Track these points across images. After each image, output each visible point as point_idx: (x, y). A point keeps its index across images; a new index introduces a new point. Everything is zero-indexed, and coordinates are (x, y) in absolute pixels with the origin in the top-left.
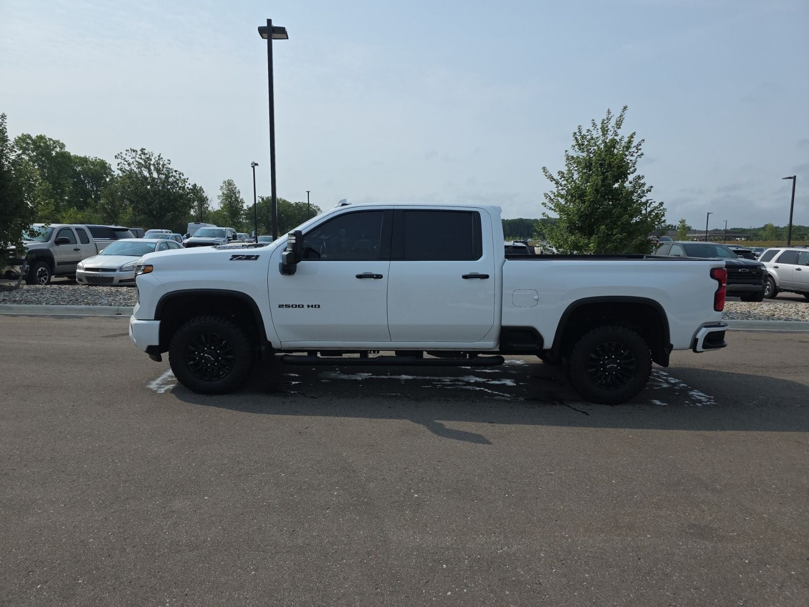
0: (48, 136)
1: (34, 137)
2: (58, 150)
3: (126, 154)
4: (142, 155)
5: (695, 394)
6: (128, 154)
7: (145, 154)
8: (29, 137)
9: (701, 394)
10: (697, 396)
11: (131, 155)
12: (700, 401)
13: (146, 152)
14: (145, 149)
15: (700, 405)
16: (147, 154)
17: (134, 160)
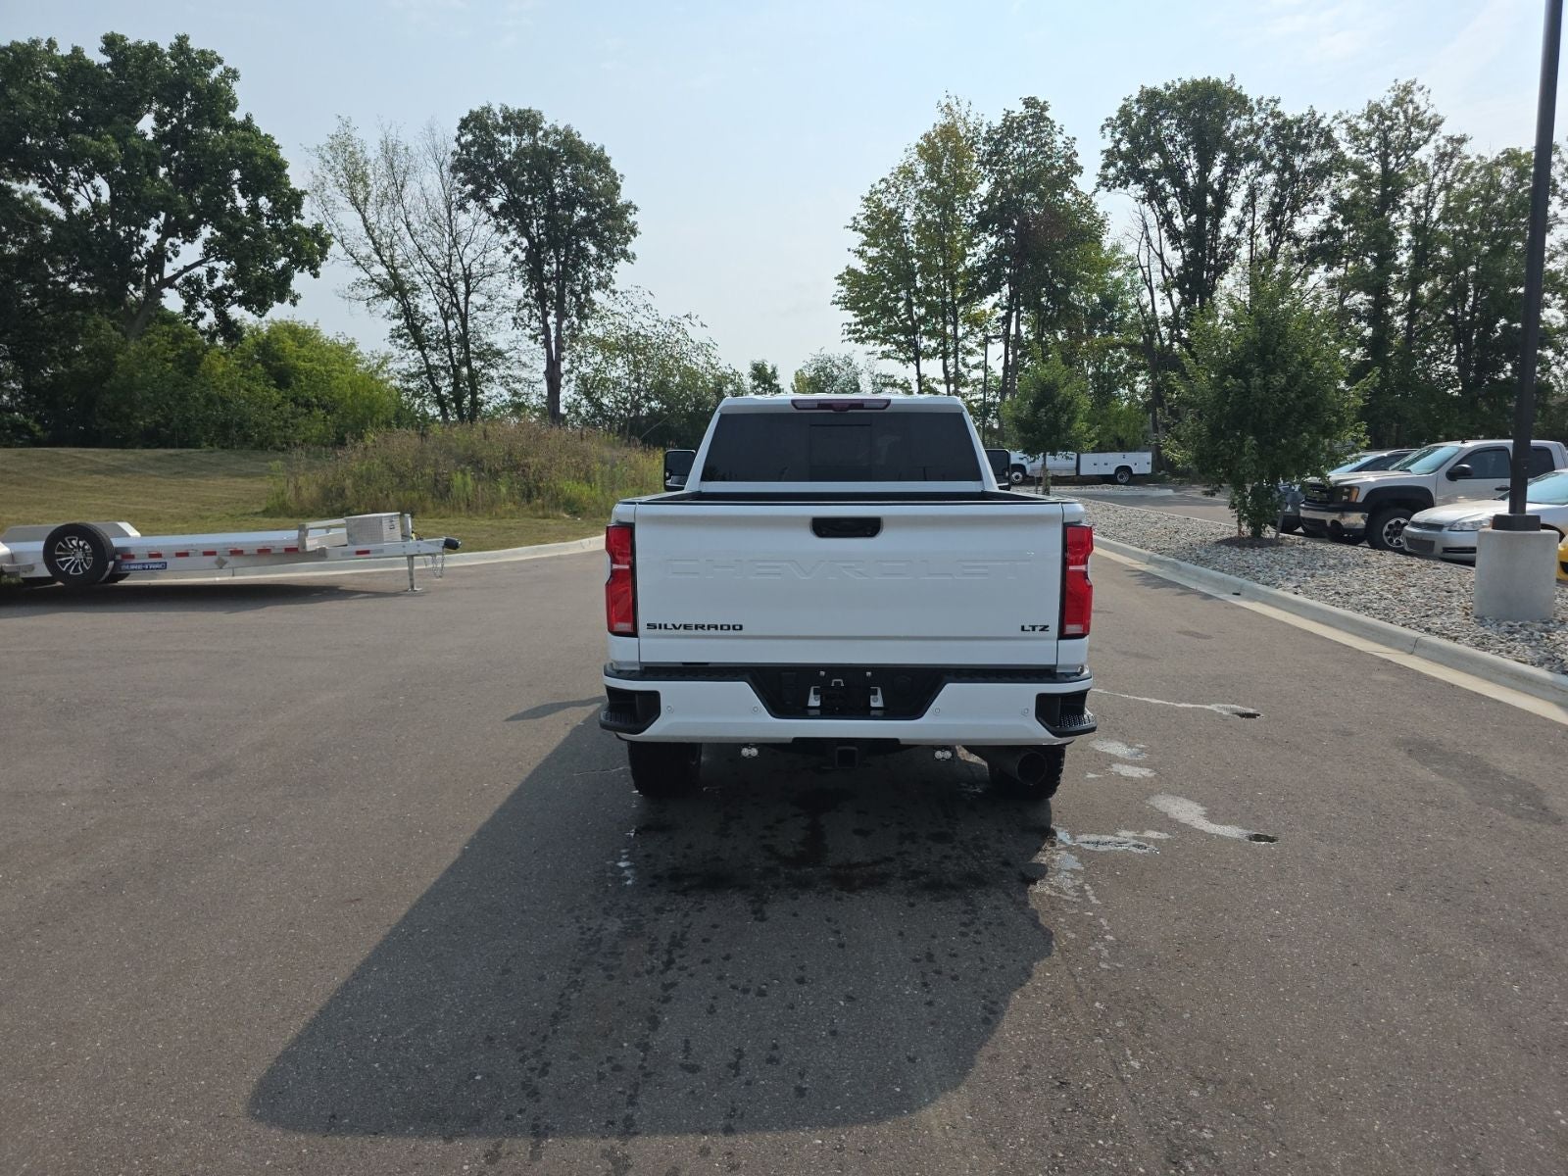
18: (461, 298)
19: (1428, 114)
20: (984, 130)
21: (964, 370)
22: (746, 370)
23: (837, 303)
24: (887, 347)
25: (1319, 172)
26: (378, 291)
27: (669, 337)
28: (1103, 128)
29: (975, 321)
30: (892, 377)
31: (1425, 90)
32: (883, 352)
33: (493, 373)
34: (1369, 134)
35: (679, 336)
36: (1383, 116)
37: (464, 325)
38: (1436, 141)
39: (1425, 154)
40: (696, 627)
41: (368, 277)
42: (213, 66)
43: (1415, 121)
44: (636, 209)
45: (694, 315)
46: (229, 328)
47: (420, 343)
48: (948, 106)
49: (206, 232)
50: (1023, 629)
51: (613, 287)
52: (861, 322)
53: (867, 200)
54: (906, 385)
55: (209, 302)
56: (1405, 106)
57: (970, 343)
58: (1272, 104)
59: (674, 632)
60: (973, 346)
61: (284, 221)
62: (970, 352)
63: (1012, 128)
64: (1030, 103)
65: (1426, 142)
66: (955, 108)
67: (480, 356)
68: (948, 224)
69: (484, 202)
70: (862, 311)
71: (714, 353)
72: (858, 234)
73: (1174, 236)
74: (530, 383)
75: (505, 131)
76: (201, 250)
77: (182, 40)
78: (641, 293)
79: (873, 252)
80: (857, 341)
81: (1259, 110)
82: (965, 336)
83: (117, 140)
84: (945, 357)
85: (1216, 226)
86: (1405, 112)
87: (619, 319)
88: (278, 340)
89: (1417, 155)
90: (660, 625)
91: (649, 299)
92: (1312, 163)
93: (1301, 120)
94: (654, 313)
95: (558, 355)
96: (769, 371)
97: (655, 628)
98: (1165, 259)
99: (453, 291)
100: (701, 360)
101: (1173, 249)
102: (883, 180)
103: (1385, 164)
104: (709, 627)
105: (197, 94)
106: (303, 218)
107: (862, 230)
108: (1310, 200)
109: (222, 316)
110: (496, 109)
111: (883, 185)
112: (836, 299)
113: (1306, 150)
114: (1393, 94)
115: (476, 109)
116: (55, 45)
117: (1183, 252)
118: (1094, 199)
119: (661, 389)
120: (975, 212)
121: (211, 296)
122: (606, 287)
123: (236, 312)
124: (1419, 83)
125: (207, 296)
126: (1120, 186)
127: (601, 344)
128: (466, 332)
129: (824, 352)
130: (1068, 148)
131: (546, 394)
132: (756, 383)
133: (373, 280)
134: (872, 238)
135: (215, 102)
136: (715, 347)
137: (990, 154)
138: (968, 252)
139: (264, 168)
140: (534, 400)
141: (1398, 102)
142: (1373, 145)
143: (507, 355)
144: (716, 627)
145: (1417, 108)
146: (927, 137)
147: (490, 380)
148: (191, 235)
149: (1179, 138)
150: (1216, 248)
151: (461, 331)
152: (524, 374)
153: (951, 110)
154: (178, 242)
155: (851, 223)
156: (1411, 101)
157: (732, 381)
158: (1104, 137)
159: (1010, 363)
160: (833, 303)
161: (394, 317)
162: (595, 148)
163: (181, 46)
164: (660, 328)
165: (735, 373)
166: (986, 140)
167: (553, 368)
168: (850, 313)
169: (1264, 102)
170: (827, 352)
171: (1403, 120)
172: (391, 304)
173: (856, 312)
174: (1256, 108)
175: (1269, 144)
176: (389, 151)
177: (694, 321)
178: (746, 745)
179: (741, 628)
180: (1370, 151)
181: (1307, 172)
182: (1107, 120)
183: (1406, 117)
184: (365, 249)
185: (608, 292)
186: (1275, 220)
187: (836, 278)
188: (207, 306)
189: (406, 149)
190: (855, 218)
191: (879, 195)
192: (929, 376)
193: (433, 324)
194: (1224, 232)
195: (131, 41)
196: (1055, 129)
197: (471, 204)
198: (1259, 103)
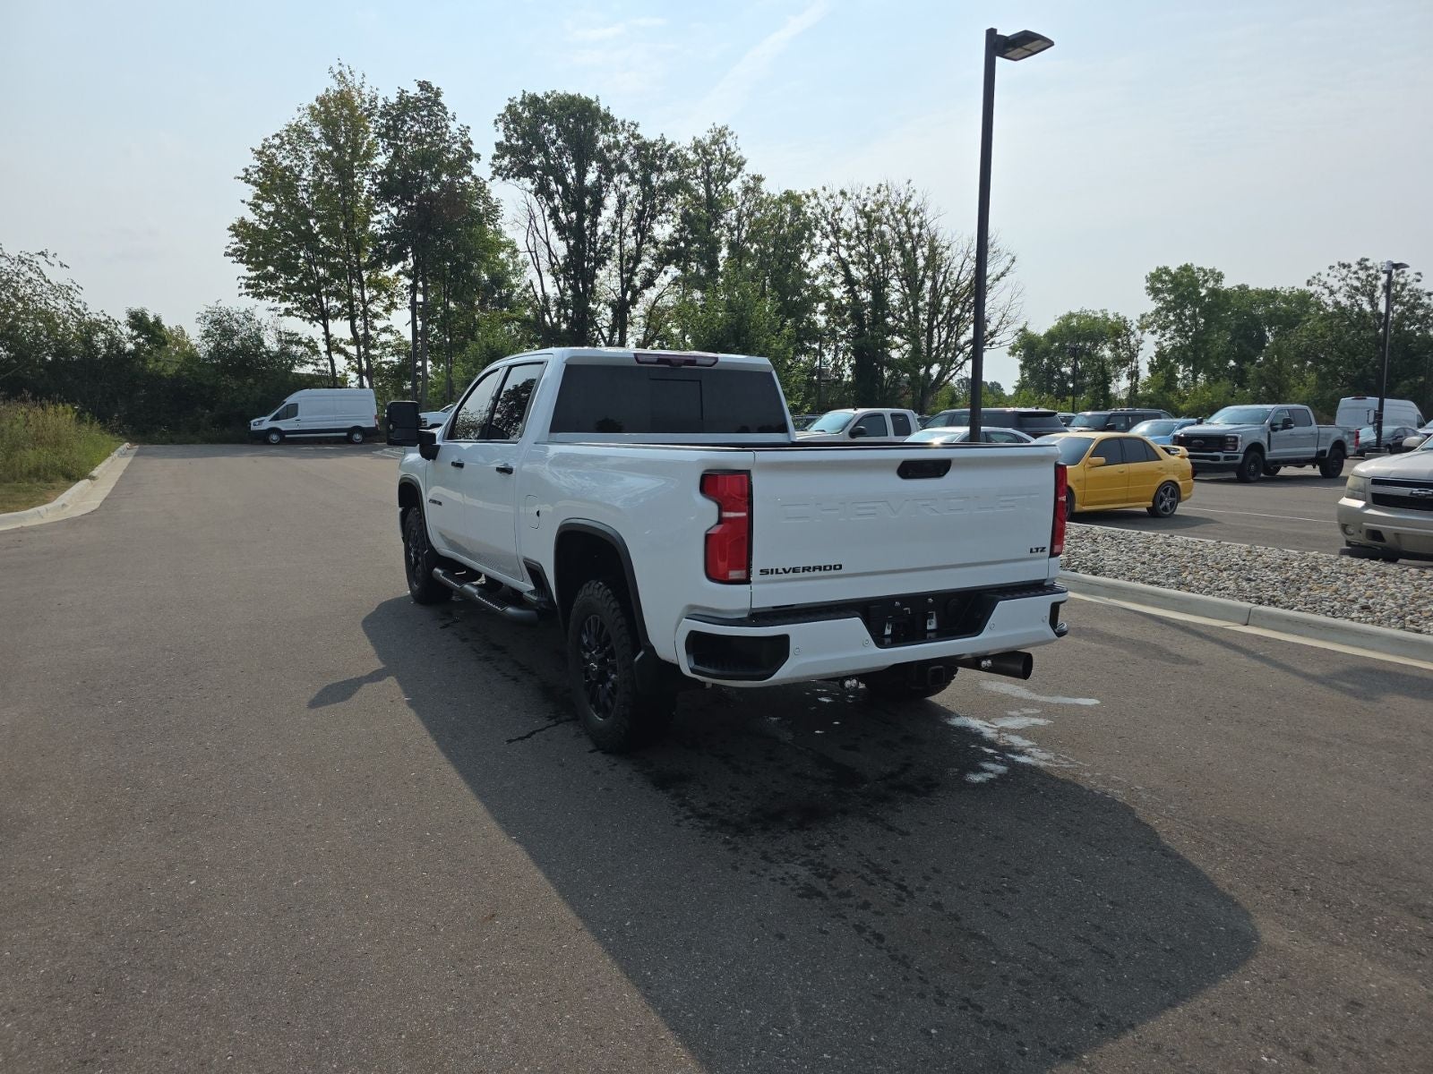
0: (1197, 265)
1: (1173, 270)
2: (1211, 284)
3: (1328, 275)
4: (1360, 272)
6: (1332, 274)
7: (1367, 268)
8: (1166, 271)
11: (1338, 275)
13: (1369, 264)
14: (1367, 260)
16: (1371, 268)
17: (1342, 283)
19: (736, 155)
20: (380, 103)
21: (372, 332)
22: (123, 318)
23: (231, 255)
24: (288, 305)
25: (671, 189)
27: (18, 275)
28: (496, 123)
29: (380, 286)
30: (297, 334)
31: (734, 135)
32: (287, 309)
34: (696, 164)
35: (30, 274)
36: (705, 152)
38: (742, 177)
39: (735, 186)
40: (804, 569)
43: (726, 160)
45: (51, 253)
48: (340, 73)
50: (1031, 551)
52: (258, 277)
53: (260, 153)
54: (312, 344)
56: (720, 146)
57: (376, 308)
58: (633, 127)
59: (784, 576)
60: (380, 310)
62: (376, 316)
63: (406, 106)
64: (424, 86)
65: (735, 177)
66: (349, 77)
68: (349, 188)
70: (257, 266)
71: (78, 297)
72: (249, 186)
73: (560, 228)
79: (268, 207)
80: (255, 295)
81: (623, 129)
82: (371, 301)
84: (352, 318)
85: (594, 224)
86: (721, 150)
89: (729, 186)
90: (772, 570)
92: (664, 181)
93: (654, 145)
96: (152, 320)
97: (768, 573)
98: (551, 247)
100: (61, 303)
101: (560, 239)
102: (277, 135)
103: (708, 190)
104: (814, 569)
107: (255, 183)
108: (664, 212)
111: (277, 142)
112: (230, 251)
113: (660, 170)
114: (710, 134)
117: (568, 243)
118: (488, 186)
120: (377, 181)
124: (730, 130)
126: (513, 177)
129: (220, 304)
130: (463, 135)
132: (135, 333)
134: (266, 192)
136: (79, 290)
137: (388, 128)
138: (372, 219)
141: (715, 142)
142: (699, 172)
144: (820, 568)
145: (728, 149)
146: (322, 101)
149: (560, 142)
150: (595, 243)
153: (344, 78)
155: (243, 174)
156: (725, 142)
157: (103, 329)
158: (498, 130)
159: (419, 329)
160: (226, 254)
165: (109, 320)
166: (382, 115)
168: (244, 267)
169: (626, 124)
170: (225, 305)
171: (719, 156)
173: (250, 266)
174: (620, 127)
175: (633, 161)
177: (50, 259)
178: (849, 677)
179: (841, 566)
180: (697, 178)
181: (661, 189)
182: (499, 115)
183: (722, 155)
186: (639, 225)
187: (229, 229)
190: (247, 170)
191: (274, 150)
192: (336, 336)
194: (600, 230)
196: (448, 115)
198: (623, 124)
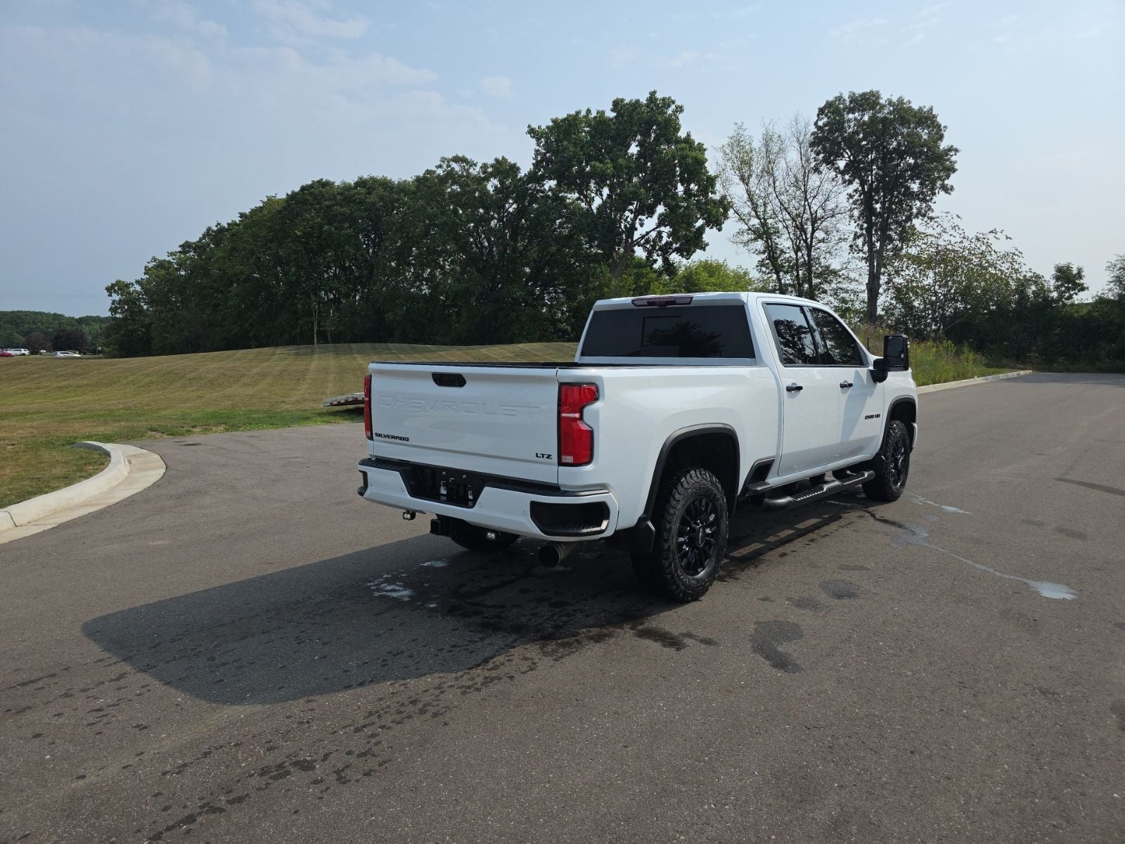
5: (405, 593)
9: (395, 595)
10: (397, 588)
12: (387, 581)
15: (385, 576)
18: (809, 236)
26: (753, 236)
27: (974, 250)
33: (825, 286)
35: (984, 248)
37: (809, 255)
41: (746, 227)
42: (669, 106)
44: (956, 150)
45: (999, 230)
46: (669, 268)
47: (777, 269)
49: (661, 209)
50: (537, 456)
51: (931, 214)
55: (660, 252)
61: (703, 197)
67: (818, 276)
69: (833, 164)
71: (1019, 260)
74: (855, 292)
75: (852, 111)
76: (656, 221)
77: (653, 94)
78: (949, 218)
83: (612, 160)
87: (930, 239)
88: (696, 273)
91: (957, 221)
94: (961, 232)
95: (879, 270)
96: (1075, 272)
99: (803, 230)
100: (1005, 267)
105: (658, 125)
106: (715, 193)
109: (666, 260)
110: (846, 96)
115: (831, 99)
116: (590, 112)
119: (966, 293)
121: (661, 249)
122: (924, 216)
123: (675, 257)
125: (659, 250)
127: (916, 260)
128: (810, 260)
131: (866, 300)
132: (1060, 283)
133: (750, 229)
135: (669, 127)
136: (1020, 255)
139: (693, 165)
140: (857, 306)
143: (840, 273)
147: (825, 292)
148: (651, 213)
151: (807, 259)
152: (853, 286)
154: (643, 217)
157: (1034, 283)
161: (760, 253)
162: (925, 110)
163: (652, 98)
164: (966, 243)
165: (1038, 277)
167: (874, 280)
172: (760, 245)
176: (767, 141)
177: (998, 235)
184: (747, 209)
185: (926, 219)
188: (658, 255)
189: (779, 137)
193: (787, 255)
195: (627, 101)
197: (823, 168)
